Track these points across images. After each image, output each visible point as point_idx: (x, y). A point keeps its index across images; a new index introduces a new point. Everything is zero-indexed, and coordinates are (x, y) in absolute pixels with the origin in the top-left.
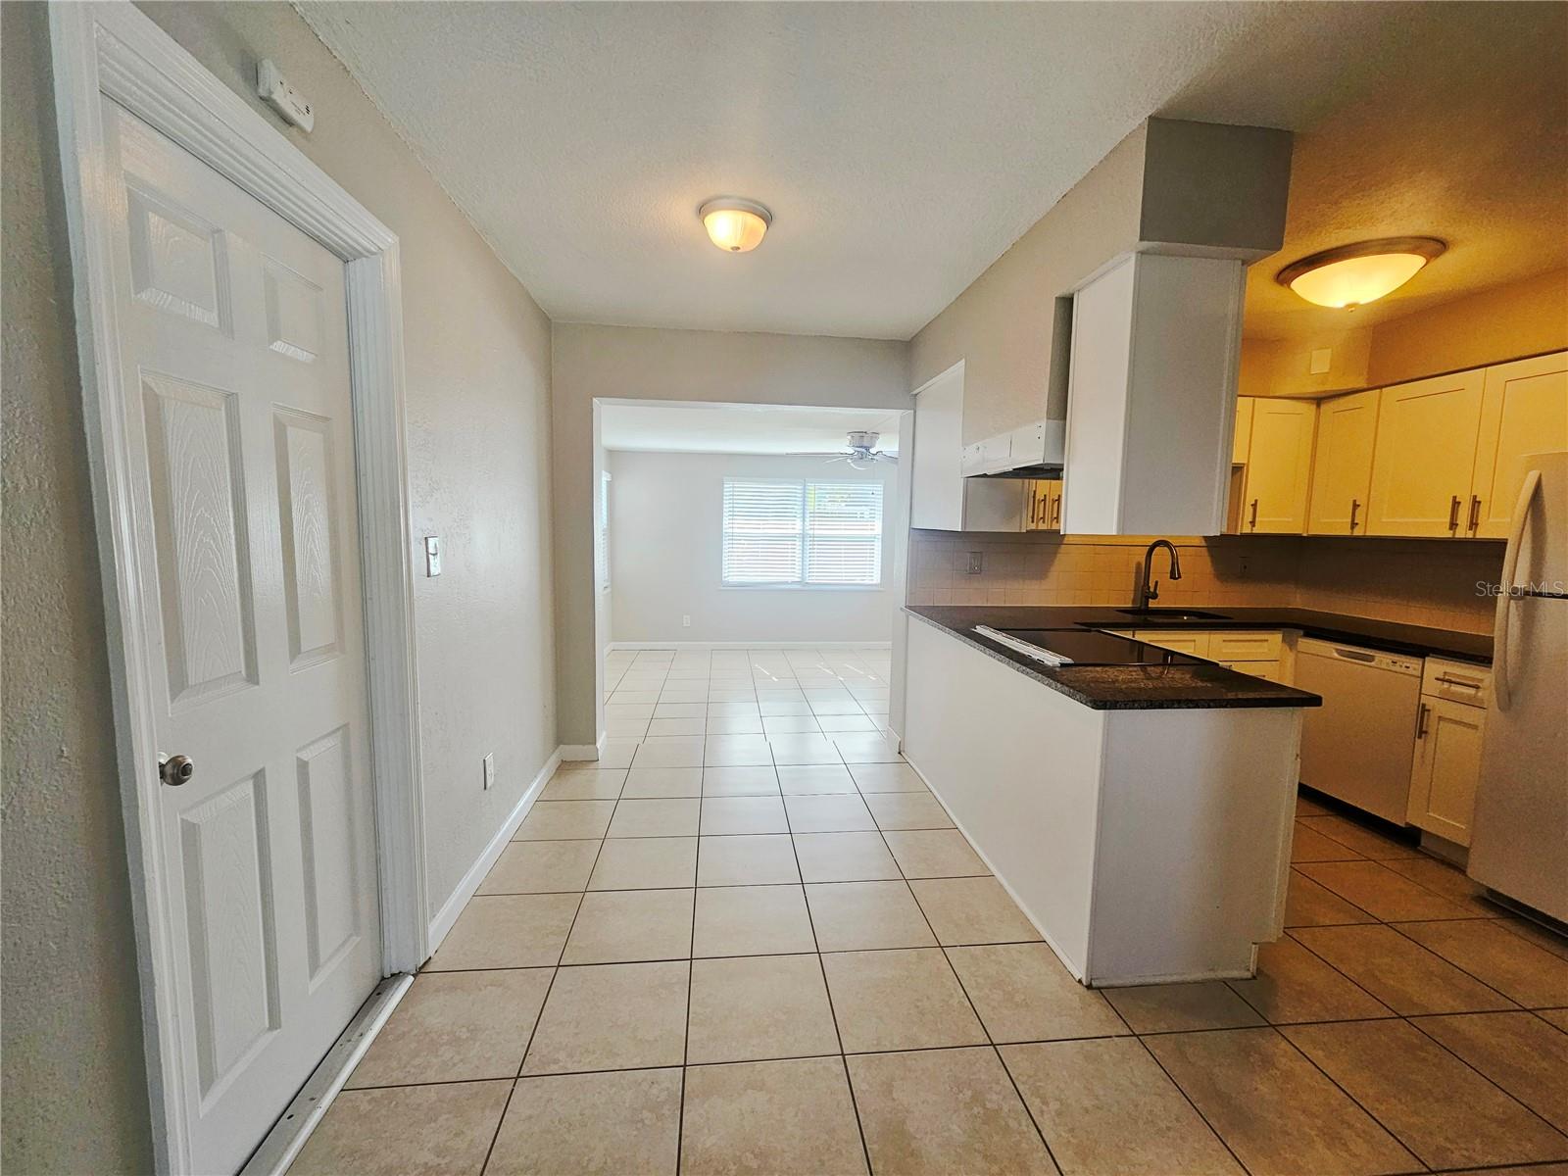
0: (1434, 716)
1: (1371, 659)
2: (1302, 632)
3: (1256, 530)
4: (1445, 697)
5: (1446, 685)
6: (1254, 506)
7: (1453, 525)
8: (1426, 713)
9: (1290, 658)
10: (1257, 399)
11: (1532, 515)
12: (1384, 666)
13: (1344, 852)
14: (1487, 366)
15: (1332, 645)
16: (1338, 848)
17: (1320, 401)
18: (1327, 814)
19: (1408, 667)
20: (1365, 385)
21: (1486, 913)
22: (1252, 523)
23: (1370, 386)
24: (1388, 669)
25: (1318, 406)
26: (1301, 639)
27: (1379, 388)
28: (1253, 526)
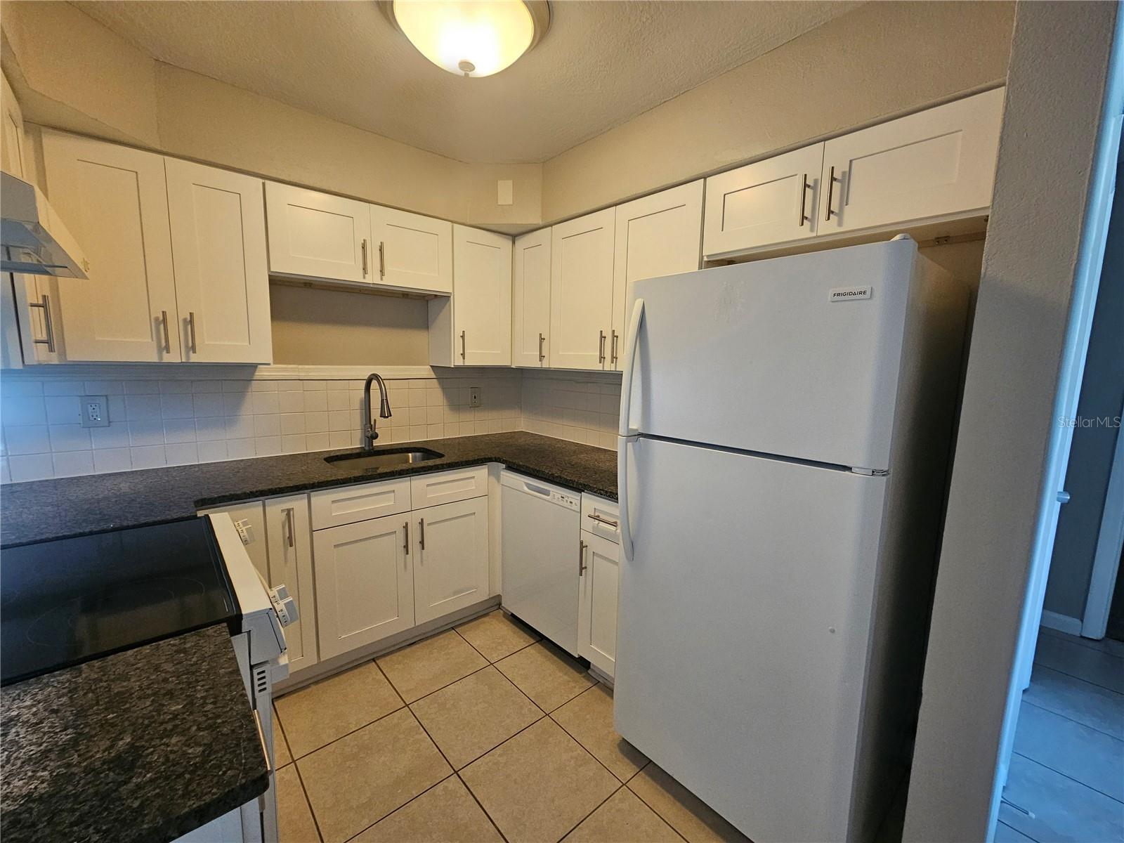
0: (590, 550)
1: (546, 493)
2: (504, 466)
3: (469, 362)
4: (596, 533)
5: (597, 522)
6: (463, 337)
7: (602, 358)
8: (584, 549)
9: (498, 490)
10: (455, 225)
11: (640, 343)
12: (555, 501)
13: (525, 711)
14: (616, 205)
15: (522, 479)
16: (521, 708)
17: (514, 237)
18: (527, 645)
19: (571, 502)
20: (540, 222)
21: (626, 770)
22: (463, 355)
23: (543, 222)
24: (560, 503)
25: (514, 243)
26: (502, 473)
27: (551, 225)
28: (464, 358)
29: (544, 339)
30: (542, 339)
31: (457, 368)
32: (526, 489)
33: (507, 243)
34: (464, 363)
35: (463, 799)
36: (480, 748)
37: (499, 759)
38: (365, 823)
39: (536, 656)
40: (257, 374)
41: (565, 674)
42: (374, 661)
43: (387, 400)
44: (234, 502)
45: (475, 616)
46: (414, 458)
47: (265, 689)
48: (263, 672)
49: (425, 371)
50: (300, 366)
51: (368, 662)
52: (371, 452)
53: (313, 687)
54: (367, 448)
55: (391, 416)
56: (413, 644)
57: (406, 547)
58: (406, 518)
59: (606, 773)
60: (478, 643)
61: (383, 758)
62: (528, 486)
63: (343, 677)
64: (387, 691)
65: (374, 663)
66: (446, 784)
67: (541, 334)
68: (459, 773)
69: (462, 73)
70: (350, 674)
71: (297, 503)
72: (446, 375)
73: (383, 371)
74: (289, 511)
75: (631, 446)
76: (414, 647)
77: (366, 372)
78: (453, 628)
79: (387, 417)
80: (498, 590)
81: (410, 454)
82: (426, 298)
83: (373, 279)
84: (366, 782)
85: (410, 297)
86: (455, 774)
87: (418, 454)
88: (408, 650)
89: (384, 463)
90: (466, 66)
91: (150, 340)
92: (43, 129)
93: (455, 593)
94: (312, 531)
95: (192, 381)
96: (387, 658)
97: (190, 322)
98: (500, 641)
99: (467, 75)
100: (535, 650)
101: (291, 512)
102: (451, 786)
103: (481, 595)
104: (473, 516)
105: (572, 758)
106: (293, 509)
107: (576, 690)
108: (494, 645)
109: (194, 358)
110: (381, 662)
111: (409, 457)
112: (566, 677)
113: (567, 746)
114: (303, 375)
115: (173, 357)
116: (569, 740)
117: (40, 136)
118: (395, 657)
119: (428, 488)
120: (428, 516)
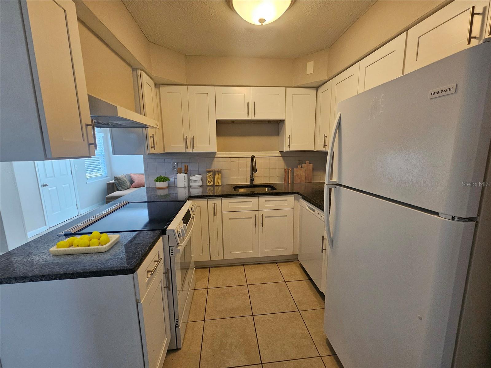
1: (314, 211)
2: (301, 196)
3: (292, 149)
6: (289, 138)
8: (324, 240)
9: (299, 207)
10: (287, 88)
13: (290, 306)
14: (360, 60)
15: (306, 203)
16: (289, 303)
17: (317, 88)
18: (304, 279)
19: (322, 217)
20: (326, 78)
21: (325, 351)
22: (289, 146)
23: (328, 78)
24: (317, 216)
25: (317, 91)
26: (300, 200)
27: (332, 79)
28: (289, 147)
29: (327, 137)
30: (325, 137)
31: (287, 152)
32: (307, 208)
33: (313, 92)
34: (290, 149)
35: (251, 326)
36: (265, 311)
37: (271, 319)
38: (218, 317)
39: (305, 285)
40: (216, 155)
41: (316, 298)
42: (244, 265)
43: (256, 165)
44: (198, 198)
45: (287, 261)
46: (268, 190)
47: (173, 254)
48: (172, 249)
49: (277, 153)
50: (230, 153)
51: (241, 265)
52: (252, 186)
53: (222, 268)
54: (251, 184)
55: (257, 172)
56: (259, 264)
57: (256, 224)
58: (257, 213)
59: (314, 347)
60: (283, 271)
61: (232, 299)
62: (309, 207)
63: (232, 267)
64: (243, 277)
65: (243, 266)
66: (247, 318)
67: (325, 134)
68: (254, 316)
69: (260, 24)
70: (234, 267)
71: (218, 201)
72: (286, 155)
73: (256, 154)
74: (214, 203)
75: (334, 190)
76: (259, 265)
77: (250, 154)
78: (276, 263)
79: (255, 172)
80: (297, 253)
81: (266, 188)
82: (278, 122)
83: (251, 117)
84: (224, 304)
85: (271, 122)
86: (252, 316)
87: (269, 188)
88: (256, 265)
89: (257, 190)
90: (262, 20)
91: (183, 145)
92: (160, 86)
93: (277, 248)
94: (222, 212)
95: (198, 158)
96: (248, 266)
97: (193, 139)
98: (294, 274)
99: (262, 25)
100: (306, 283)
101: (215, 204)
102: (249, 319)
103: (288, 252)
104: (286, 217)
105: (301, 333)
106: (216, 203)
107: (318, 306)
108: (290, 275)
109: (195, 151)
110: (246, 267)
111: (266, 189)
112: (315, 300)
113: (301, 327)
114: (230, 156)
115: (189, 150)
116: (303, 326)
117: (160, 88)
118: (251, 266)
119: (266, 202)
120: (265, 214)
